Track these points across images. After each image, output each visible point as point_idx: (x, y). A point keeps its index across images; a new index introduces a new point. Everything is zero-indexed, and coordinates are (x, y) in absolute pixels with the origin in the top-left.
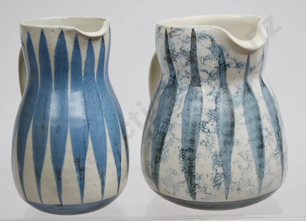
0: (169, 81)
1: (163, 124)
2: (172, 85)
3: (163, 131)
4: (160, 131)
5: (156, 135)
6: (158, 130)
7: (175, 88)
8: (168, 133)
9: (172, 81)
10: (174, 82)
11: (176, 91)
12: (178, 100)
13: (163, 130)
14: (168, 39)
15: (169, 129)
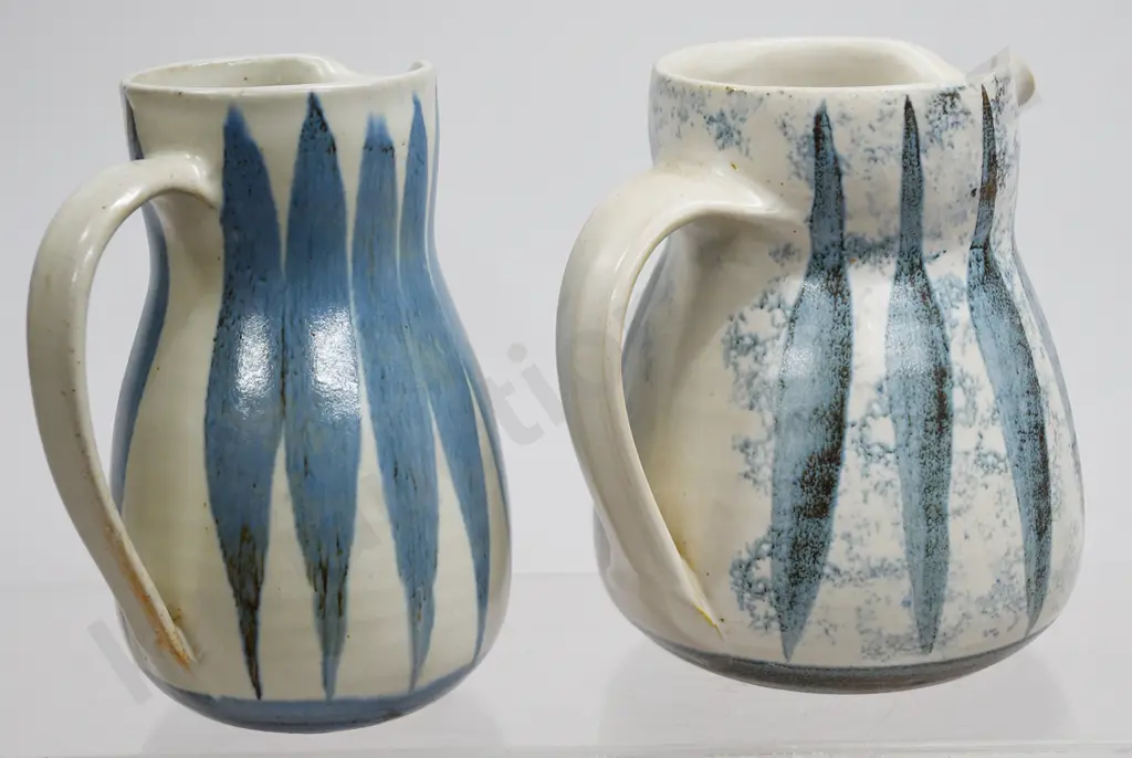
0: (970, 266)
1: (1027, 399)
2: (986, 273)
3: (1034, 424)
4: (1026, 428)
5: (1022, 449)
6: (1020, 432)
7: (997, 278)
8: (1046, 418)
9: (978, 261)
10: (986, 262)
11: (1003, 284)
12: (1021, 306)
13: (1032, 417)
14: (992, 118)
15: (1044, 406)
